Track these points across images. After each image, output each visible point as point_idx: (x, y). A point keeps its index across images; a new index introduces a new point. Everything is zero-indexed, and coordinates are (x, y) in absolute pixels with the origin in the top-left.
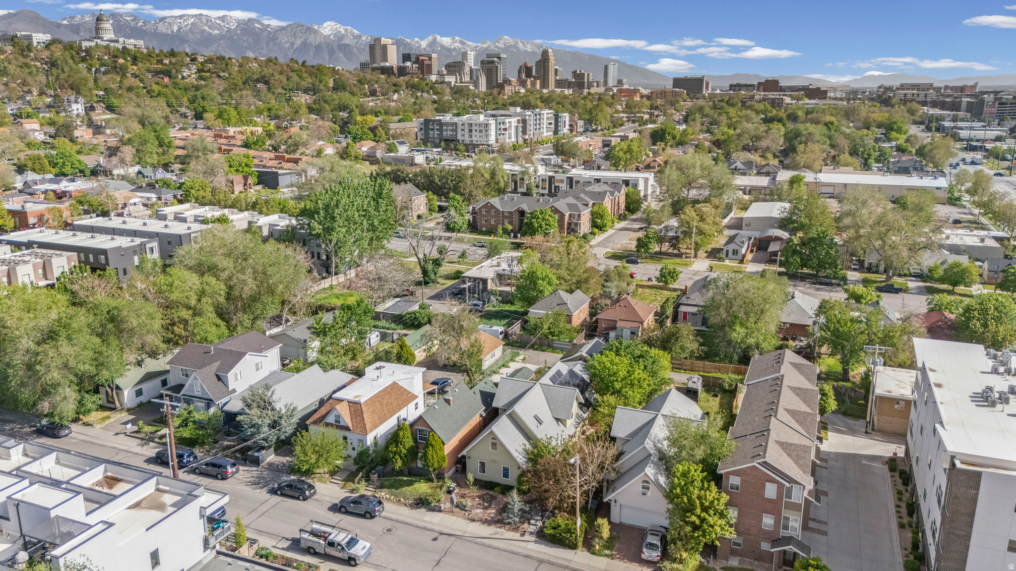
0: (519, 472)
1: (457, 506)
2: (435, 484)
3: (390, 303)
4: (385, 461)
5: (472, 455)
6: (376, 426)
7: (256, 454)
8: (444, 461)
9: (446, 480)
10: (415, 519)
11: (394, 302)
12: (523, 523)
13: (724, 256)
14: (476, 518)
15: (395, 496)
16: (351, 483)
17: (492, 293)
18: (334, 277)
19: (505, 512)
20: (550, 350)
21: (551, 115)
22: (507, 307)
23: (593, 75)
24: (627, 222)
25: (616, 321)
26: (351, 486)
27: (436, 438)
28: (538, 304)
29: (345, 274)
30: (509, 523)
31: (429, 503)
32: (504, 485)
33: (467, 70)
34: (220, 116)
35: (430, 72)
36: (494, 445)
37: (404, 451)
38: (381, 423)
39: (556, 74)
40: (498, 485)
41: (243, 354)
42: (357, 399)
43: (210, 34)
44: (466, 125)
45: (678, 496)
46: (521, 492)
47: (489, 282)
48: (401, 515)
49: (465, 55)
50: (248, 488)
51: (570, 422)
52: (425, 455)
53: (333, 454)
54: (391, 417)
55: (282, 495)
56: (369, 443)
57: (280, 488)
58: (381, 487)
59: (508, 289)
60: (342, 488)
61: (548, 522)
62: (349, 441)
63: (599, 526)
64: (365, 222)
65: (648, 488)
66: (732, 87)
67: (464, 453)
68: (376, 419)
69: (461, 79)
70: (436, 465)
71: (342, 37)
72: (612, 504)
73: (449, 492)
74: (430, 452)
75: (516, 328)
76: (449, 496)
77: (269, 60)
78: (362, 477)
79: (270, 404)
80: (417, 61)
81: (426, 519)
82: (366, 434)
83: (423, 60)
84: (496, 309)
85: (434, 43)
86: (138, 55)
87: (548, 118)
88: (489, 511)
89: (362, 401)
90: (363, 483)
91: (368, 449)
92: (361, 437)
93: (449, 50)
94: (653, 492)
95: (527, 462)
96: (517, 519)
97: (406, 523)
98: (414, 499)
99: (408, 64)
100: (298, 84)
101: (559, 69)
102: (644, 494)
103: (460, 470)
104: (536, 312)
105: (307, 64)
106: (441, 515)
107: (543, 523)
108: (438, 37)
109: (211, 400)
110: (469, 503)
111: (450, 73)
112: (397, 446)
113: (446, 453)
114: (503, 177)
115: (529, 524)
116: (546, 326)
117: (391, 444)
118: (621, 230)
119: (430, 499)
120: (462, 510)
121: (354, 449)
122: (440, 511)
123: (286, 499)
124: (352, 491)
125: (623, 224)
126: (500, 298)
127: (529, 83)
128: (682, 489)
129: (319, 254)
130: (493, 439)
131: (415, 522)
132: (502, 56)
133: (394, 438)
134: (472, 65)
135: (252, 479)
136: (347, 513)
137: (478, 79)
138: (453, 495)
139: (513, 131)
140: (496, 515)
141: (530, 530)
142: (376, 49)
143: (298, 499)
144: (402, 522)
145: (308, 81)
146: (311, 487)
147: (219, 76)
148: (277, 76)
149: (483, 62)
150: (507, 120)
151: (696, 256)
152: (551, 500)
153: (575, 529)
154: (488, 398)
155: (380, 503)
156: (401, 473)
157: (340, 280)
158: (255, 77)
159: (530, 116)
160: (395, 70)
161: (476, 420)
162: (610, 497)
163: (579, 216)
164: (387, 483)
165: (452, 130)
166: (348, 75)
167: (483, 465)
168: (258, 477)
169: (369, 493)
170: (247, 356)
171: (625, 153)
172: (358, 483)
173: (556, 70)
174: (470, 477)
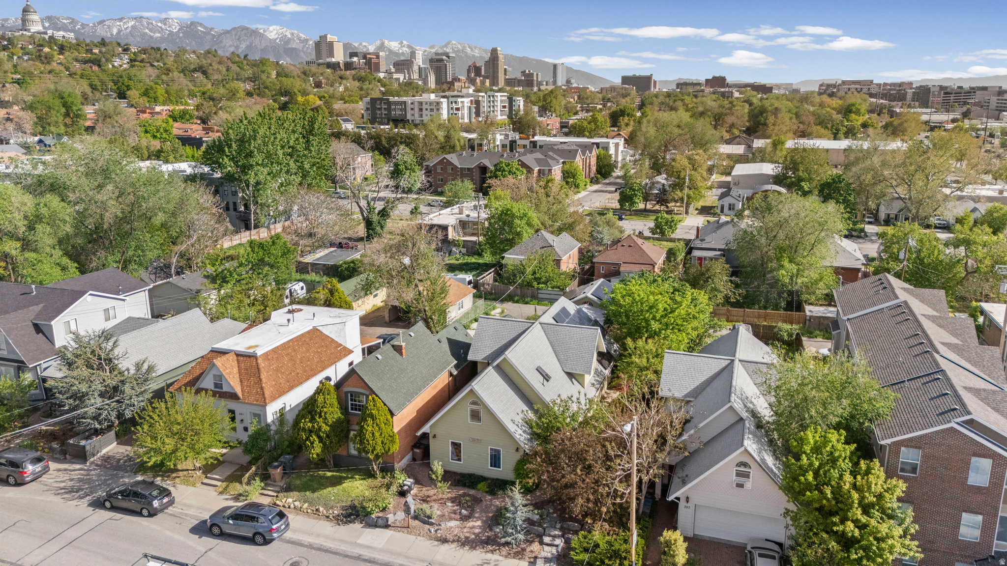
0: (517, 456)
1: (416, 517)
2: (379, 480)
3: (321, 253)
4: (297, 448)
5: (438, 431)
6: (282, 393)
7: (83, 443)
8: (393, 442)
9: (397, 474)
10: (343, 541)
11: (327, 251)
12: (531, 542)
13: (718, 211)
14: (450, 537)
15: (311, 504)
16: (237, 484)
17: (453, 243)
18: (254, 232)
19: (498, 524)
20: (535, 302)
21: (505, 98)
22: (473, 260)
23: (540, 76)
24: (600, 186)
25: (619, 265)
26: (237, 488)
27: (380, 404)
28: (516, 248)
29: (268, 228)
30: (507, 544)
31: (368, 514)
32: (493, 479)
33: (416, 68)
34: (146, 93)
35: (378, 70)
36: (475, 416)
37: (325, 428)
38: (291, 388)
39: (505, 74)
40: (482, 479)
41: (82, 293)
42: (251, 351)
43: (152, 37)
44: (416, 104)
45: (808, 487)
46: (527, 491)
47: (450, 229)
48: (318, 536)
49: (413, 54)
50: (58, 499)
51: (588, 379)
52: (361, 433)
53: (206, 439)
54: (308, 379)
55: (113, 508)
56: (270, 419)
57: (110, 496)
58: (288, 489)
59: (474, 239)
60: (221, 493)
61: (575, 541)
62: (238, 418)
63: (668, 544)
64: (292, 163)
65: (747, 475)
66: (679, 85)
67: (426, 429)
68: (282, 381)
69: (410, 76)
70: (379, 449)
71: (288, 41)
72: (682, 504)
73: (402, 494)
74: (369, 427)
75: (488, 278)
76: (403, 500)
77: (208, 52)
78: (255, 474)
79: (109, 361)
80: (365, 57)
81: (361, 541)
82: (265, 406)
83: (370, 59)
84: (460, 262)
85: (382, 47)
86: (66, 44)
87: (502, 101)
88: (471, 524)
89: (259, 352)
90: (257, 482)
91: (268, 425)
92: (256, 410)
93: (397, 54)
94: (756, 480)
95: (530, 440)
96: (521, 536)
97: (327, 551)
98: (343, 508)
99: (355, 59)
100: (238, 74)
101: (507, 70)
102: (740, 486)
103: (419, 456)
104: (512, 258)
105: (249, 57)
106: (388, 533)
107: (567, 542)
108: (386, 42)
109: (22, 362)
110: (436, 511)
111: (398, 71)
112: (313, 420)
113: (396, 430)
114: (459, 140)
115: (542, 543)
116: (529, 270)
117: (304, 417)
118: (596, 191)
119: (370, 506)
120: (424, 522)
121: (246, 429)
122: (387, 526)
123: (119, 516)
124: (237, 498)
125: (596, 187)
126: (464, 250)
127: (478, 80)
128: (816, 474)
129: (235, 204)
130: (474, 403)
131: (343, 548)
132: (451, 55)
133: (310, 407)
134: (421, 64)
135: (70, 484)
136: (223, 535)
137: (427, 76)
138: (409, 499)
139: (466, 111)
140: (484, 530)
141: (544, 554)
142: (323, 46)
143: (139, 514)
144: (320, 549)
145: (249, 72)
146: (165, 492)
147: (153, 66)
148: (215, 66)
149: (431, 61)
150: (460, 100)
151: (687, 213)
152: (580, 501)
153: (628, 552)
154: (459, 349)
155: (281, 515)
156: (321, 463)
157: (262, 236)
158: (192, 67)
159: (483, 97)
160: (342, 66)
161: (442, 380)
162: (677, 494)
163: (550, 170)
164: (298, 482)
165: (401, 110)
166: (292, 68)
167: (456, 446)
168: (80, 480)
169: (265, 501)
170: (87, 298)
171: (589, 123)
172: (248, 483)
173: (505, 70)
174: (438, 467)
